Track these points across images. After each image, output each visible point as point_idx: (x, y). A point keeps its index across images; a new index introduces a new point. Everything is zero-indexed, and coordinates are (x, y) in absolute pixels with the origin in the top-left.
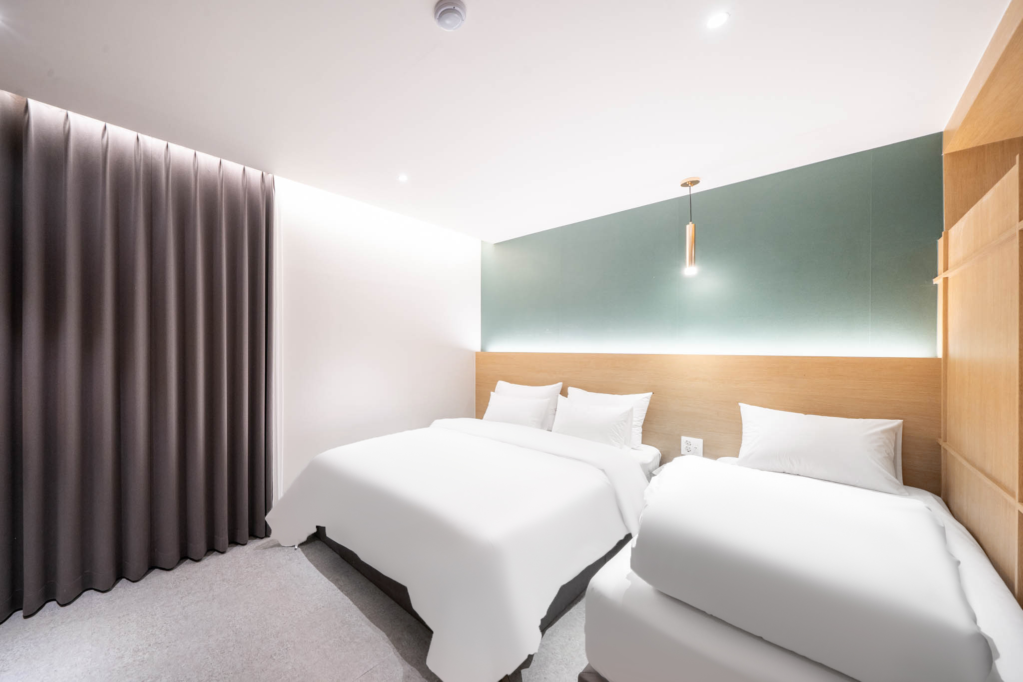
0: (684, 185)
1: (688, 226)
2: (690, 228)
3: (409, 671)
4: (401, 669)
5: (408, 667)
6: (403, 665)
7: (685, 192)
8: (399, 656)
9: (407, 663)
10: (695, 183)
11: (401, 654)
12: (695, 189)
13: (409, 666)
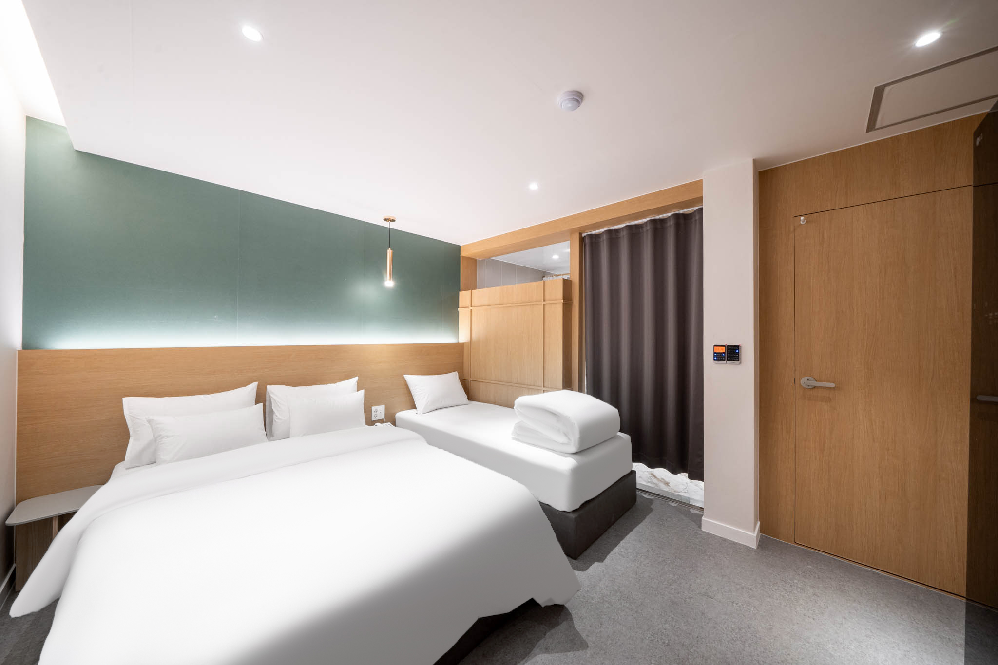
0: (386, 220)
1: (388, 251)
2: (389, 252)
3: (540, 649)
4: (539, 657)
5: (536, 650)
6: (536, 655)
7: (386, 224)
8: (524, 660)
9: (532, 652)
10: (393, 221)
11: (523, 659)
12: (393, 226)
13: (534, 649)
